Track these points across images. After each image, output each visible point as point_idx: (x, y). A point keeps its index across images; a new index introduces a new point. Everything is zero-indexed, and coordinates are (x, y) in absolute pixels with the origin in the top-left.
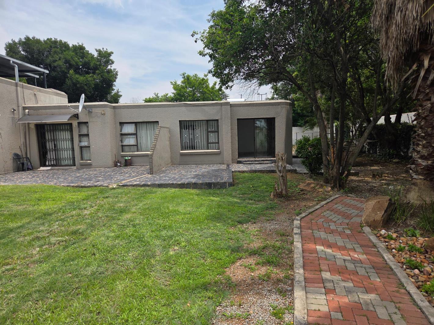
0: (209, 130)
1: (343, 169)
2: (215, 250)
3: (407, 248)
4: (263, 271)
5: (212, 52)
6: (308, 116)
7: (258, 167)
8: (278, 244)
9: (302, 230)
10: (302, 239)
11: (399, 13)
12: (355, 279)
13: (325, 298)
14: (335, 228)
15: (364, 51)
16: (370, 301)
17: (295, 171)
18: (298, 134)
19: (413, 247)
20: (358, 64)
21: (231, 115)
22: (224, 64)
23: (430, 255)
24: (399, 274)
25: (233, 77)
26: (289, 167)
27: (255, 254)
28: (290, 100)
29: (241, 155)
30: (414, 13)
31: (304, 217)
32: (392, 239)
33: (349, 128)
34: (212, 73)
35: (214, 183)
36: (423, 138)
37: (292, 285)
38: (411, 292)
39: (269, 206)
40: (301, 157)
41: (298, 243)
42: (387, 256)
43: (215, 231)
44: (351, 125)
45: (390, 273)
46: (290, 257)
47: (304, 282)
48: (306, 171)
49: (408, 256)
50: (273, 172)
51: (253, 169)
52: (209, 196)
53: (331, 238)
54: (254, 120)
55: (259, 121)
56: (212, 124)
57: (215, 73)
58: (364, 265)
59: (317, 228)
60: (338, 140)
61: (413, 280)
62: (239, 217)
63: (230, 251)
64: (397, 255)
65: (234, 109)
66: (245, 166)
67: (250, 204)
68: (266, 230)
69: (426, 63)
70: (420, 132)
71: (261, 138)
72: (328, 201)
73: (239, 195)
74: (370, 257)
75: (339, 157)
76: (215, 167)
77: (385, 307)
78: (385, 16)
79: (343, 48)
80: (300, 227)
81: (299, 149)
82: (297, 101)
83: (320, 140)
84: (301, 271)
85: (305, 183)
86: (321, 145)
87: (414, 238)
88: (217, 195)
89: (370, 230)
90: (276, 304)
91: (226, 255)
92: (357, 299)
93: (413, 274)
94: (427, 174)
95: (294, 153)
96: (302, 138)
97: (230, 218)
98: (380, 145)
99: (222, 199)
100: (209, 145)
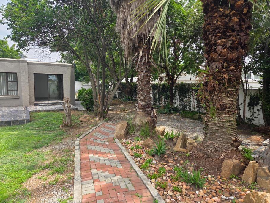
0: (9, 80)
1: (105, 107)
2: (13, 172)
3: (135, 147)
4: (53, 178)
5: (10, 23)
6: (85, 75)
7: (51, 107)
8: (64, 158)
9: (81, 146)
10: (80, 152)
11: (129, 25)
12: (110, 169)
13: (93, 185)
14: (100, 142)
15: (114, 41)
16: (117, 180)
17: (77, 110)
18: (79, 86)
19: (137, 146)
20: (111, 48)
21: (28, 71)
22: (21, 33)
23: (145, 149)
24: (131, 162)
25: (28, 43)
26: (72, 107)
27: (47, 168)
28: (73, 64)
29: (37, 99)
30: (135, 27)
31: (82, 138)
32: (128, 144)
33: (108, 84)
34: (10, 38)
35: (13, 121)
36: (141, 90)
37: (73, 182)
38: (136, 170)
39: (59, 134)
40: (80, 101)
41: (78, 155)
42: (126, 153)
43: (14, 157)
44: (109, 82)
45: (127, 162)
46: (72, 165)
47: (80, 179)
48: (84, 109)
49: (135, 151)
50: (62, 110)
51: (47, 109)
52: (8, 131)
53: (98, 149)
54: (47, 75)
55: (51, 76)
56: (11, 76)
57: (14, 38)
58: (115, 161)
59: (90, 143)
60: (102, 91)
61: (137, 164)
62: (35, 144)
63: (26, 170)
64: (131, 152)
65: (31, 66)
66: (41, 108)
67: (44, 134)
68: (56, 150)
69: (141, 53)
70: (139, 87)
71: (53, 88)
72: (97, 126)
73: (36, 128)
74: (118, 156)
75: (103, 101)
76: (15, 109)
77: (124, 181)
78: (122, 25)
79: (103, 38)
80: (80, 145)
81: (80, 95)
82: (78, 65)
83: (92, 90)
84: (79, 172)
85: (83, 116)
86: (92, 93)
87: (138, 141)
88: (16, 130)
89: (118, 141)
90: (61, 198)
91: (23, 173)
92: (110, 181)
93: (137, 161)
94: (143, 108)
95: (76, 98)
96: (81, 88)
97: (27, 146)
98: (124, 93)
99: (20, 132)
100: (9, 91)
